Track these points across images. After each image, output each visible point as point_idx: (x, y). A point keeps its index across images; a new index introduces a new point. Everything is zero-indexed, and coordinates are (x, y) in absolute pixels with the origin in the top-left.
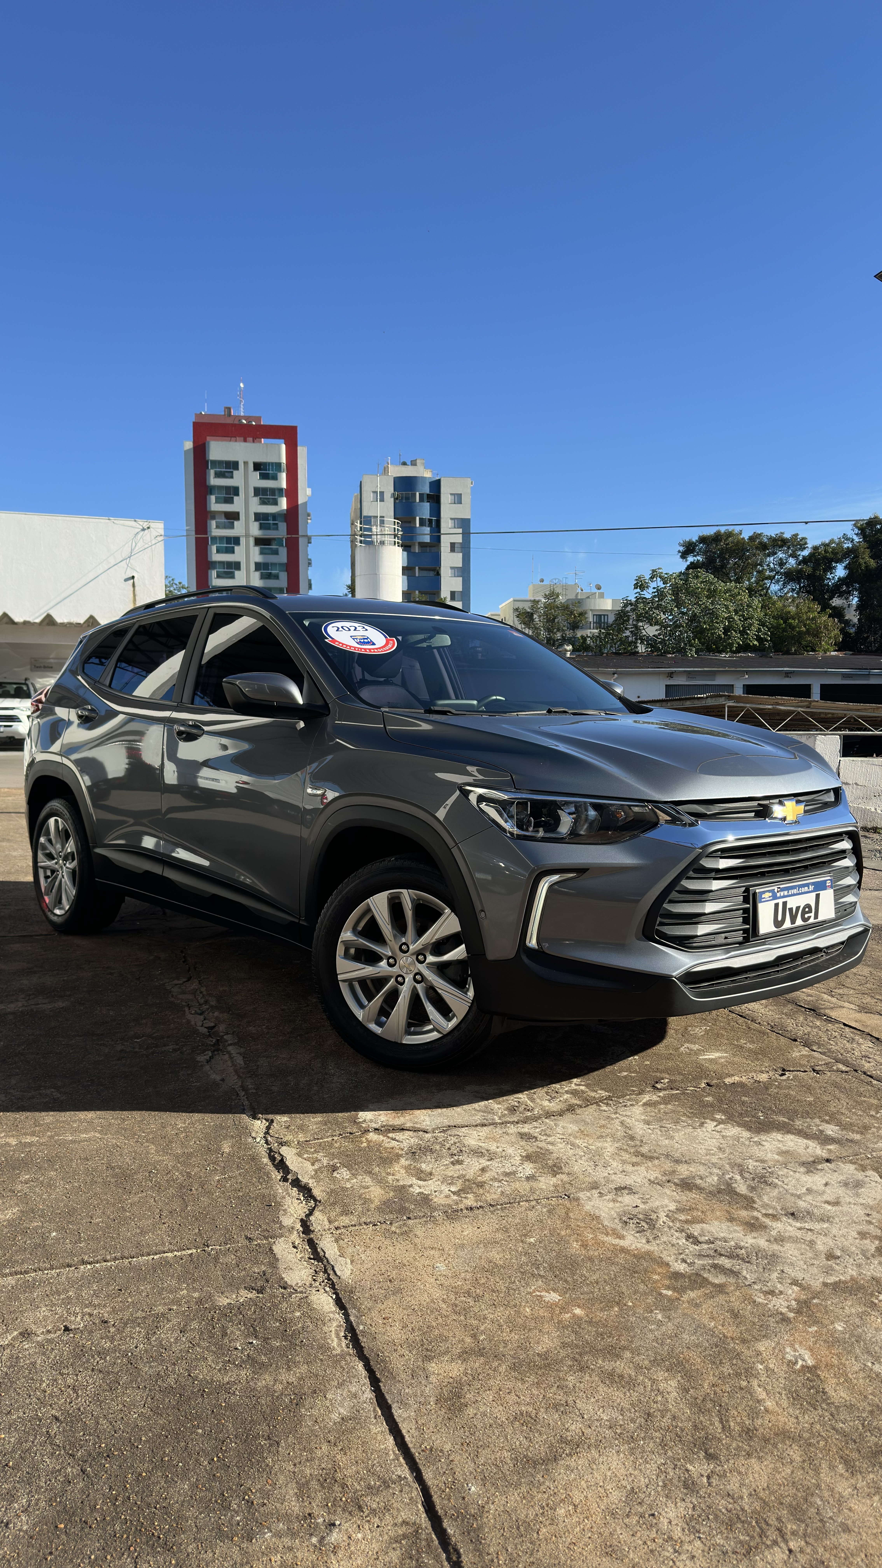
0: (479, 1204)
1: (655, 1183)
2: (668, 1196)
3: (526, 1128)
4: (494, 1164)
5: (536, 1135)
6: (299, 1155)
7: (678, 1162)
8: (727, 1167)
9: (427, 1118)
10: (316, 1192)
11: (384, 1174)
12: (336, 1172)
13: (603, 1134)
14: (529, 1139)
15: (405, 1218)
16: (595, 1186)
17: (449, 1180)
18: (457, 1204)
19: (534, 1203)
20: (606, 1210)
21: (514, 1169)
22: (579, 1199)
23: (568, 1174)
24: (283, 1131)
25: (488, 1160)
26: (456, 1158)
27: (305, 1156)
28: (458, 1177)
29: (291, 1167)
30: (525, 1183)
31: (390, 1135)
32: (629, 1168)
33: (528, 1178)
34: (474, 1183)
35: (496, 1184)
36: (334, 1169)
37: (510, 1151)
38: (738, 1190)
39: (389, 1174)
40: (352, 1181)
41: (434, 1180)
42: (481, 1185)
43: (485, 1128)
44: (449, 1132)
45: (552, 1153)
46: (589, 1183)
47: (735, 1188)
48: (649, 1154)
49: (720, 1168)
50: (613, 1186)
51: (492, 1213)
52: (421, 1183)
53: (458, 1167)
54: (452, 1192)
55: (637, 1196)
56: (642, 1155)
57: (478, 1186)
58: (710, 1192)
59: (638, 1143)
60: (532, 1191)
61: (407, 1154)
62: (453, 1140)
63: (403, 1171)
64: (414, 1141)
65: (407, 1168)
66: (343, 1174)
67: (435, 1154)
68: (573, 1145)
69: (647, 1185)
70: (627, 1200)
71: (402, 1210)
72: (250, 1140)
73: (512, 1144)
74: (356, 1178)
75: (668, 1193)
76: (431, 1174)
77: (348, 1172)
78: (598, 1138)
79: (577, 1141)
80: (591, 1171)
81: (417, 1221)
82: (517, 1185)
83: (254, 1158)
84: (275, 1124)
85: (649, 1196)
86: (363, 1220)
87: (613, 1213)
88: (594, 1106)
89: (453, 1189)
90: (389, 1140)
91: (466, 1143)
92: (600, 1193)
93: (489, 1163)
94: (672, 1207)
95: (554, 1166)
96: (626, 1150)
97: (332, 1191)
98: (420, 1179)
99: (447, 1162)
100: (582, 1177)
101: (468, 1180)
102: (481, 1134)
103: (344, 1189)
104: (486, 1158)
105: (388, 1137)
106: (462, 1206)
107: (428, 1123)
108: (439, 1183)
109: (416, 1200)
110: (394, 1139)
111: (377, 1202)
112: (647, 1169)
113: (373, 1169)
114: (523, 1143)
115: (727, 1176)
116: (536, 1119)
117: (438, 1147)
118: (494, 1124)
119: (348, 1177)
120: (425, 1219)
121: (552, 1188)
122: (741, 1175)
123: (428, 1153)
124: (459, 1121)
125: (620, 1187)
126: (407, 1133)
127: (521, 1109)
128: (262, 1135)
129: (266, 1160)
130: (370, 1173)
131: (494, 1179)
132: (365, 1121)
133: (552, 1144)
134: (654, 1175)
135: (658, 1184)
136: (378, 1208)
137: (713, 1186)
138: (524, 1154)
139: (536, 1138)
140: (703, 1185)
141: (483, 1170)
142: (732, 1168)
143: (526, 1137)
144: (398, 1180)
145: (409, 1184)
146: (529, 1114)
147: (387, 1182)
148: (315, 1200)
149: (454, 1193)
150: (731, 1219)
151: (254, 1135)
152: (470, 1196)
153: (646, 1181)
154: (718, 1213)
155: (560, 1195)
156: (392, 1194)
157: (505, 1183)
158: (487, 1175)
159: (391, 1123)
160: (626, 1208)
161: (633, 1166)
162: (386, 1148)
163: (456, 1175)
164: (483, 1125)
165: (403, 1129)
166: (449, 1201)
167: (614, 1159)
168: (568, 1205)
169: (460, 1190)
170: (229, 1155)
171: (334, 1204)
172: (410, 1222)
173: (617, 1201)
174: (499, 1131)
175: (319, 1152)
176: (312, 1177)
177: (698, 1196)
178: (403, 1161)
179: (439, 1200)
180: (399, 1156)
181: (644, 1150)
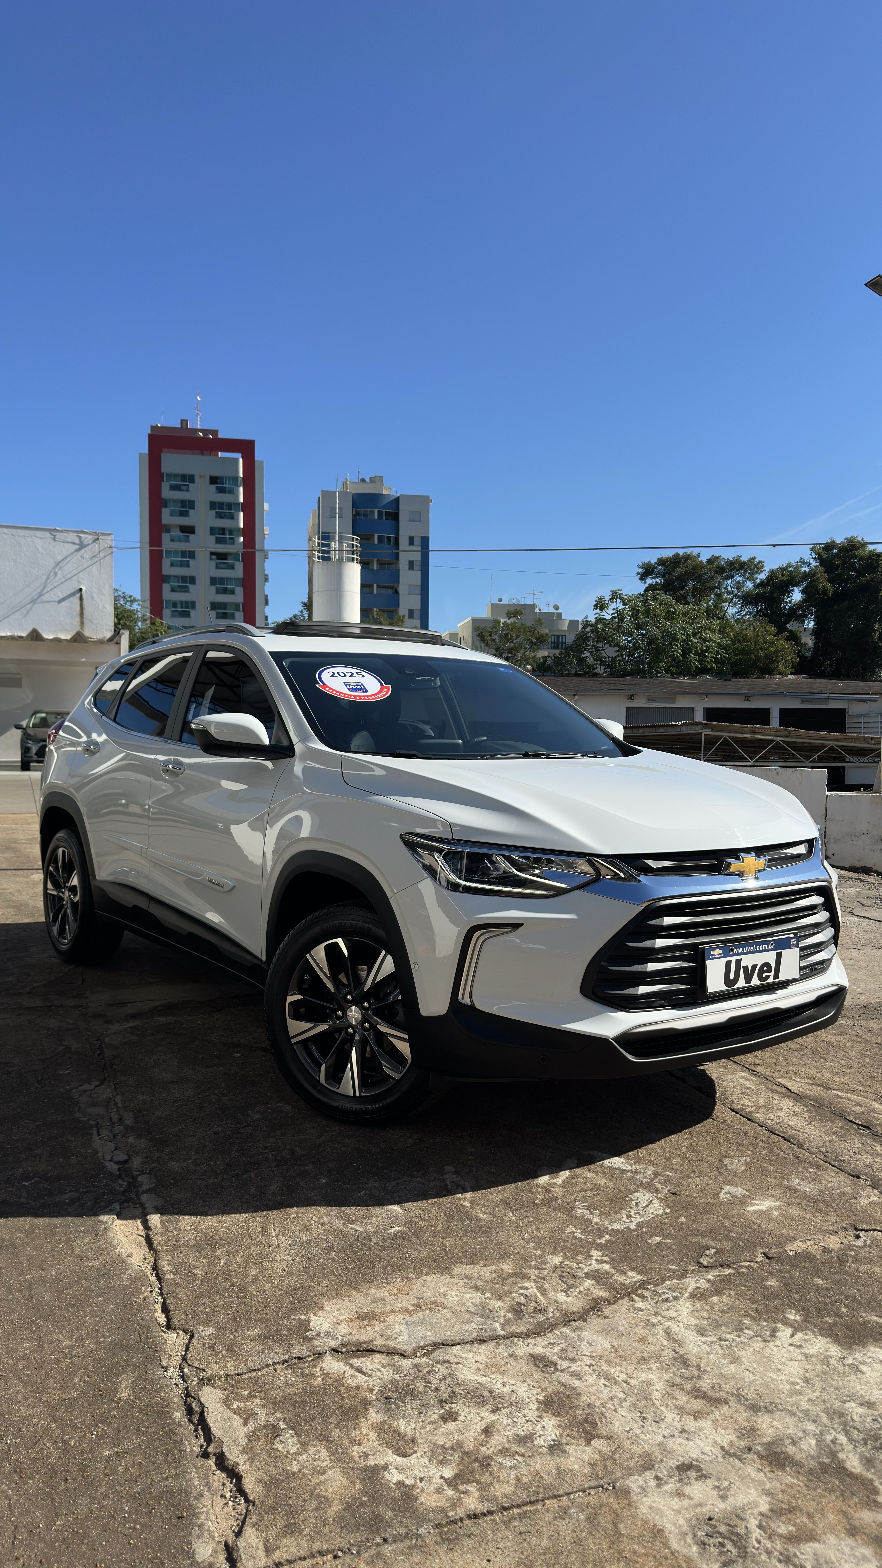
0: (488, 1506)
1: (732, 1456)
2: (753, 1481)
3: (539, 1346)
4: (502, 1418)
5: (554, 1358)
6: (227, 1403)
7: (754, 1408)
8: (825, 1419)
9: (404, 1329)
10: (249, 1483)
11: (346, 1442)
12: (278, 1439)
13: (646, 1355)
14: (545, 1366)
15: (379, 1541)
16: (647, 1464)
17: (439, 1456)
18: (454, 1506)
19: (564, 1501)
20: (670, 1513)
21: (530, 1428)
22: (629, 1493)
23: (608, 1438)
24: (207, 1355)
25: (494, 1411)
26: (447, 1407)
27: (236, 1405)
28: (452, 1448)
29: (214, 1430)
30: (549, 1458)
31: (355, 1361)
32: (690, 1423)
33: (551, 1448)
34: (477, 1460)
35: (508, 1462)
36: (275, 1432)
37: (522, 1391)
38: (848, 1465)
39: (353, 1442)
40: (301, 1459)
41: (419, 1454)
42: (486, 1463)
43: (483, 1346)
44: (436, 1355)
45: (579, 1394)
46: (639, 1456)
47: (843, 1461)
48: (712, 1394)
49: (815, 1421)
50: (673, 1463)
51: (507, 1523)
52: (399, 1460)
53: (452, 1426)
54: (446, 1480)
55: (710, 1483)
56: (704, 1396)
57: (482, 1466)
58: (811, 1472)
59: (695, 1371)
60: (561, 1474)
61: (377, 1400)
62: (441, 1370)
63: (373, 1436)
64: (387, 1374)
65: (379, 1429)
66: (289, 1443)
67: (418, 1401)
68: (607, 1377)
69: (720, 1459)
70: (697, 1490)
71: (375, 1524)
72: (159, 1372)
73: (524, 1377)
74: (307, 1451)
75: (753, 1475)
76: (413, 1441)
77: (295, 1439)
78: (639, 1363)
79: (613, 1371)
80: (638, 1432)
81: (397, 1546)
82: (538, 1463)
83: (162, 1411)
84: (195, 1341)
85: (725, 1484)
86: (317, 1546)
87: (681, 1521)
88: (625, 1301)
89: (448, 1473)
90: (353, 1372)
91: (460, 1376)
92: (657, 1478)
93: (493, 1417)
94: (764, 1507)
95: (586, 1420)
96: (680, 1387)
97: (273, 1479)
98: (399, 1452)
99: (436, 1416)
100: (627, 1443)
101: (466, 1454)
102: (478, 1358)
103: (290, 1476)
104: (490, 1407)
105: (352, 1366)
106: (461, 1512)
107: (406, 1338)
108: (426, 1460)
109: (394, 1499)
110: (360, 1371)
111: (337, 1507)
112: (716, 1424)
113: (330, 1432)
114: (538, 1375)
115: (829, 1438)
116: (551, 1327)
117: (420, 1386)
118: (495, 1338)
119: (294, 1450)
120: (408, 1542)
121: (587, 1470)
122: (847, 1434)
123: (408, 1399)
124: (449, 1334)
125: (683, 1464)
126: (378, 1358)
127: (531, 1309)
128: (177, 1360)
129: (178, 1415)
130: (327, 1439)
131: (504, 1452)
132: (318, 1335)
133: (577, 1375)
134: (726, 1437)
135: (734, 1455)
136: (339, 1518)
137: (813, 1457)
138: (541, 1398)
139: (554, 1364)
140: (799, 1457)
141: (487, 1431)
142: (831, 1419)
143: (540, 1362)
144: (367, 1456)
145: (382, 1463)
146: (541, 1318)
147: (352, 1459)
148: (247, 1500)
149: (449, 1482)
150: (853, 1531)
151: (164, 1363)
152: (472, 1488)
153: (716, 1450)
154: (831, 1517)
155: (601, 1482)
156: (359, 1486)
157: (520, 1459)
158: (494, 1442)
159: (354, 1339)
160: (698, 1510)
161: (695, 1419)
162: (349, 1389)
163: (449, 1444)
164: (482, 1341)
165: (372, 1351)
166: (443, 1502)
167: (667, 1406)
168: (615, 1506)
169: (457, 1476)
170: (127, 1404)
171: (273, 1508)
172: (388, 1549)
173: (684, 1495)
174: (502, 1350)
175: (255, 1397)
176: (244, 1451)
177: (796, 1481)
178: (374, 1416)
179: (428, 1499)
180: (367, 1403)
181: (705, 1385)
